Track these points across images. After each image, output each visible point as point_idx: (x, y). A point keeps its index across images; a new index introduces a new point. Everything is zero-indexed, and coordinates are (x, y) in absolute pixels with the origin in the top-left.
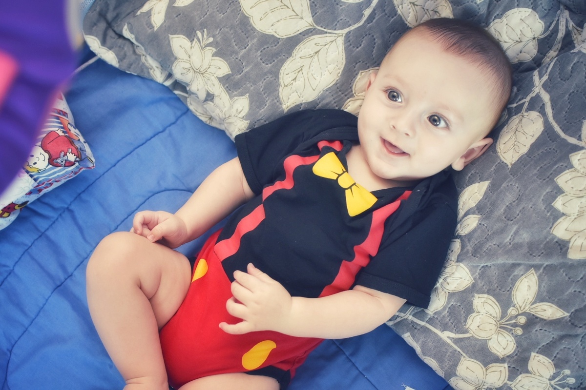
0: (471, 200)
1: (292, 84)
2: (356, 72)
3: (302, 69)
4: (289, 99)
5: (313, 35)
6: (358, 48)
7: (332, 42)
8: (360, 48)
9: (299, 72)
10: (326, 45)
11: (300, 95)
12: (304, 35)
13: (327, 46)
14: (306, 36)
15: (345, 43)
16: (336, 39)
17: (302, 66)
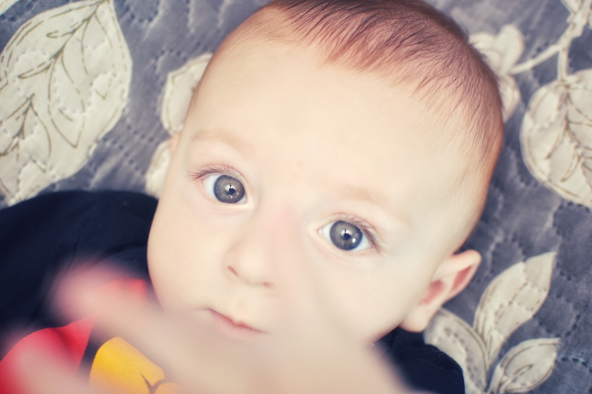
0: (515, 304)
1: (17, 145)
2: (161, 79)
3: (31, 105)
4: (18, 181)
5: (35, 13)
6: (150, 20)
7: (87, 20)
8: (156, 20)
9: (25, 113)
10: (74, 31)
11: (43, 167)
12: (13, 19)
13: (78, 34)
14: (19, 20)
15: (120, 16)
16: (95, 12)
17: (28, 95)
